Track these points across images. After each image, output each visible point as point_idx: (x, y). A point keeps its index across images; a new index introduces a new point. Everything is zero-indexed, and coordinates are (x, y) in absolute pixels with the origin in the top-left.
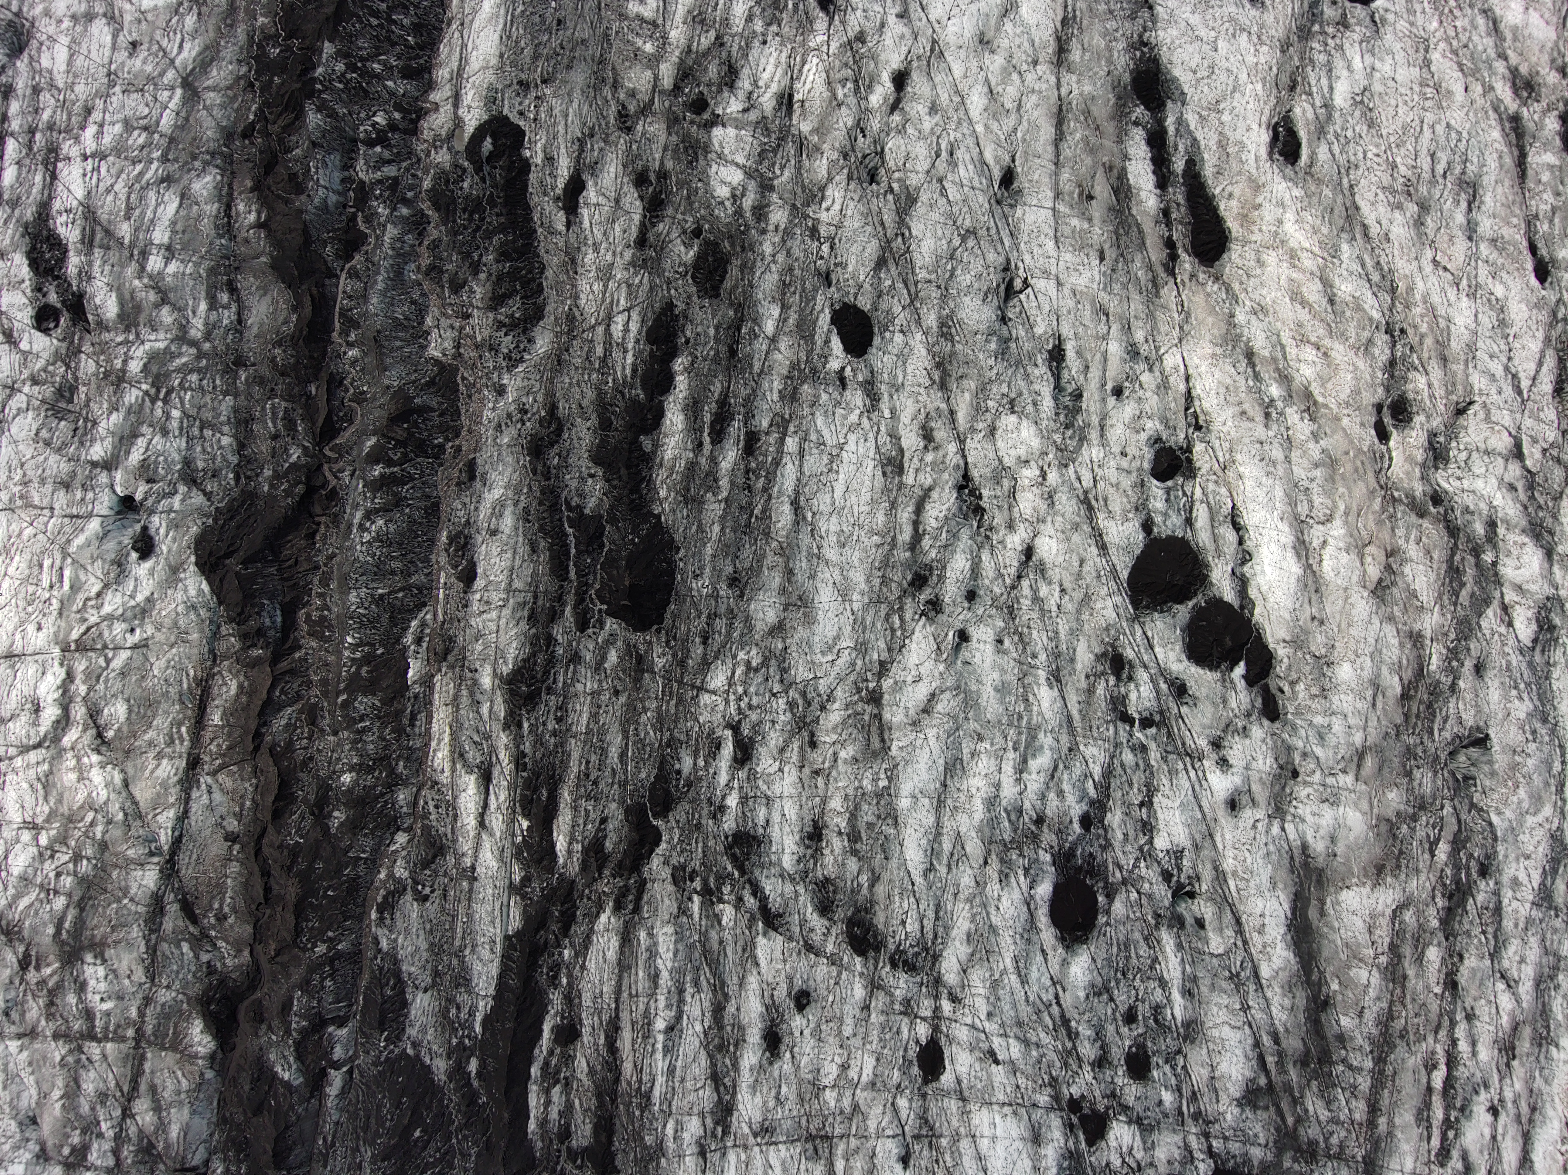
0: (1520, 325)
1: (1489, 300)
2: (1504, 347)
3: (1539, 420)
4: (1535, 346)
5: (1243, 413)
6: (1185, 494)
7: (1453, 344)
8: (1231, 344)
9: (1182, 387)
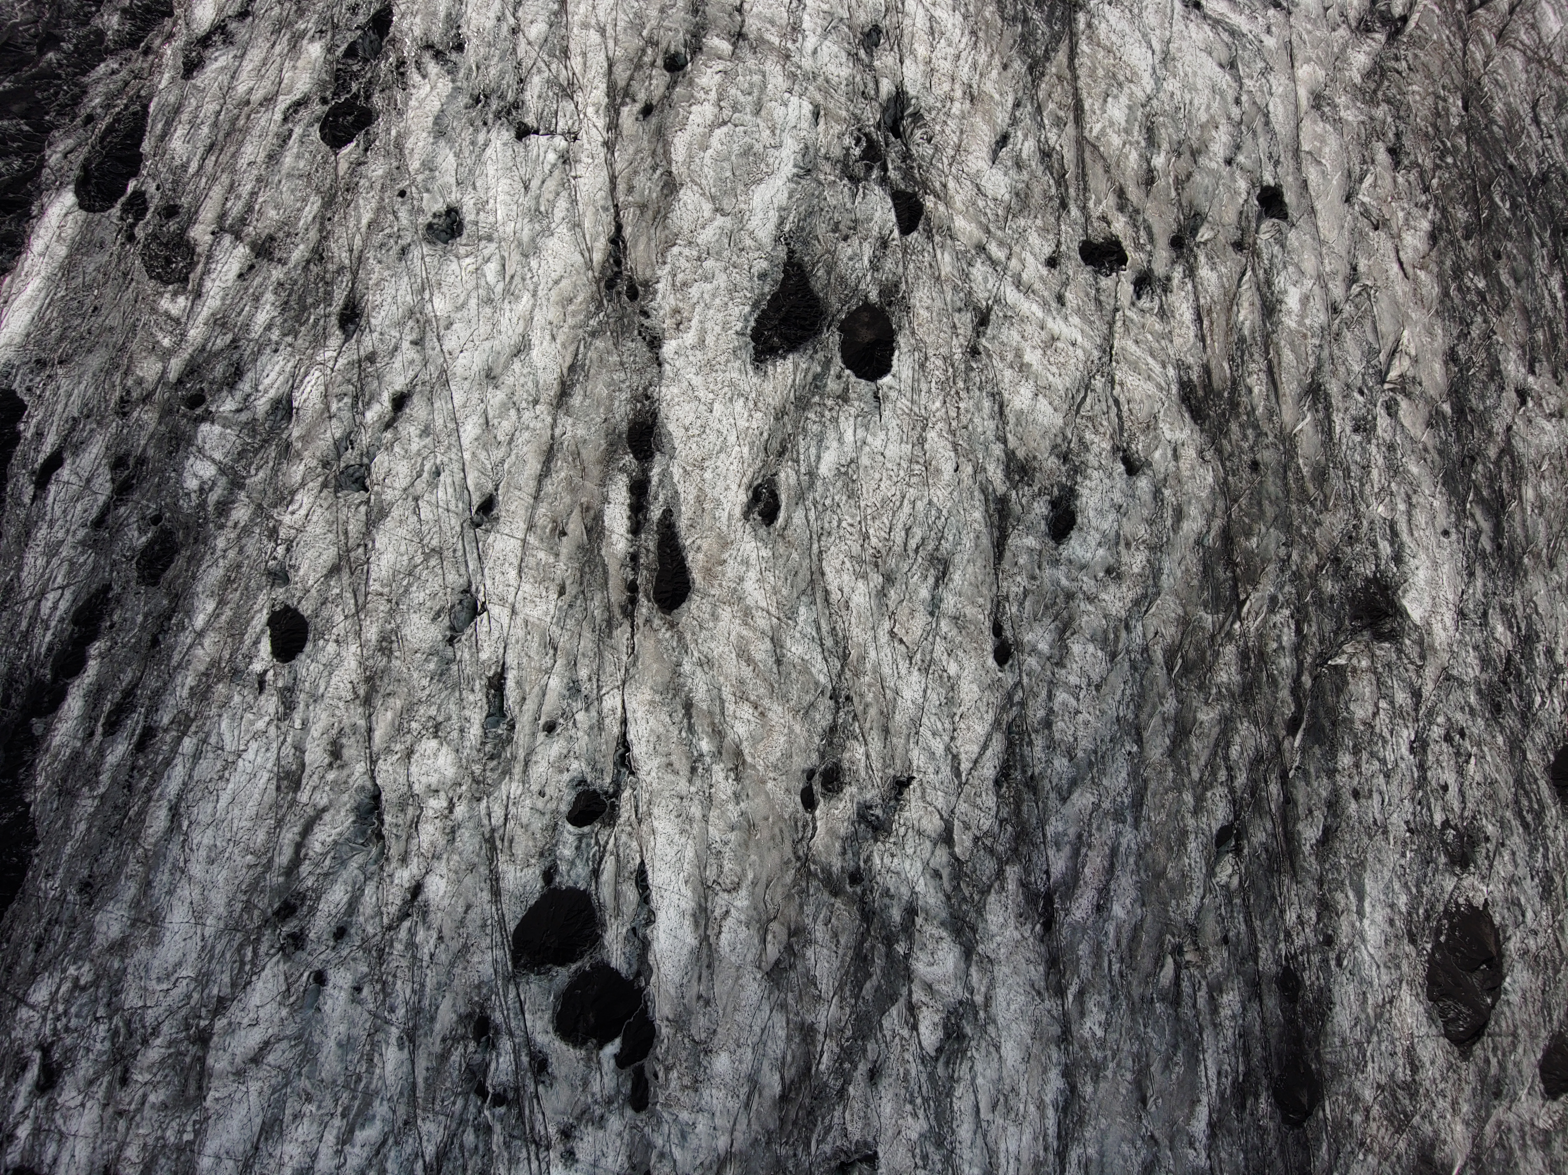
0: (968, 705)
1: (941, 677)
2: (947, 726)
3: (975, 806)
4: (980, 729)
5: (670, 764)
6: (597, 843)
7: (897, 717)
8: (671, 692)
9: (616, 730)
